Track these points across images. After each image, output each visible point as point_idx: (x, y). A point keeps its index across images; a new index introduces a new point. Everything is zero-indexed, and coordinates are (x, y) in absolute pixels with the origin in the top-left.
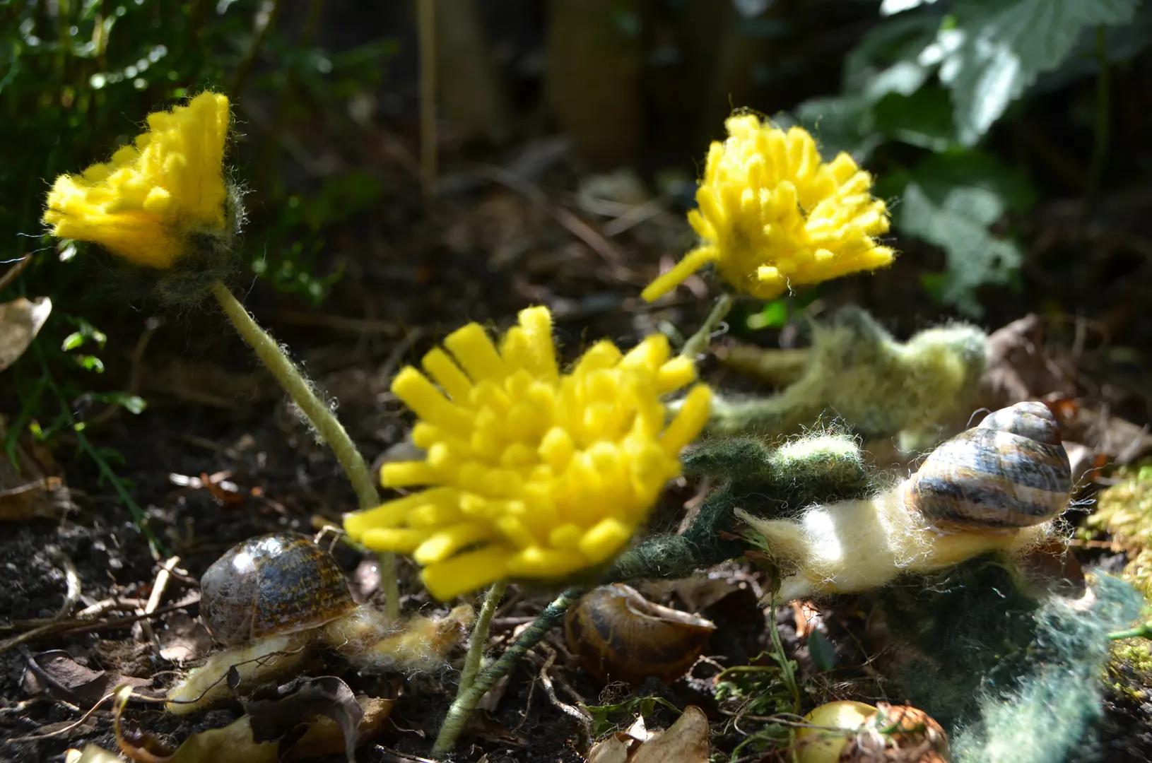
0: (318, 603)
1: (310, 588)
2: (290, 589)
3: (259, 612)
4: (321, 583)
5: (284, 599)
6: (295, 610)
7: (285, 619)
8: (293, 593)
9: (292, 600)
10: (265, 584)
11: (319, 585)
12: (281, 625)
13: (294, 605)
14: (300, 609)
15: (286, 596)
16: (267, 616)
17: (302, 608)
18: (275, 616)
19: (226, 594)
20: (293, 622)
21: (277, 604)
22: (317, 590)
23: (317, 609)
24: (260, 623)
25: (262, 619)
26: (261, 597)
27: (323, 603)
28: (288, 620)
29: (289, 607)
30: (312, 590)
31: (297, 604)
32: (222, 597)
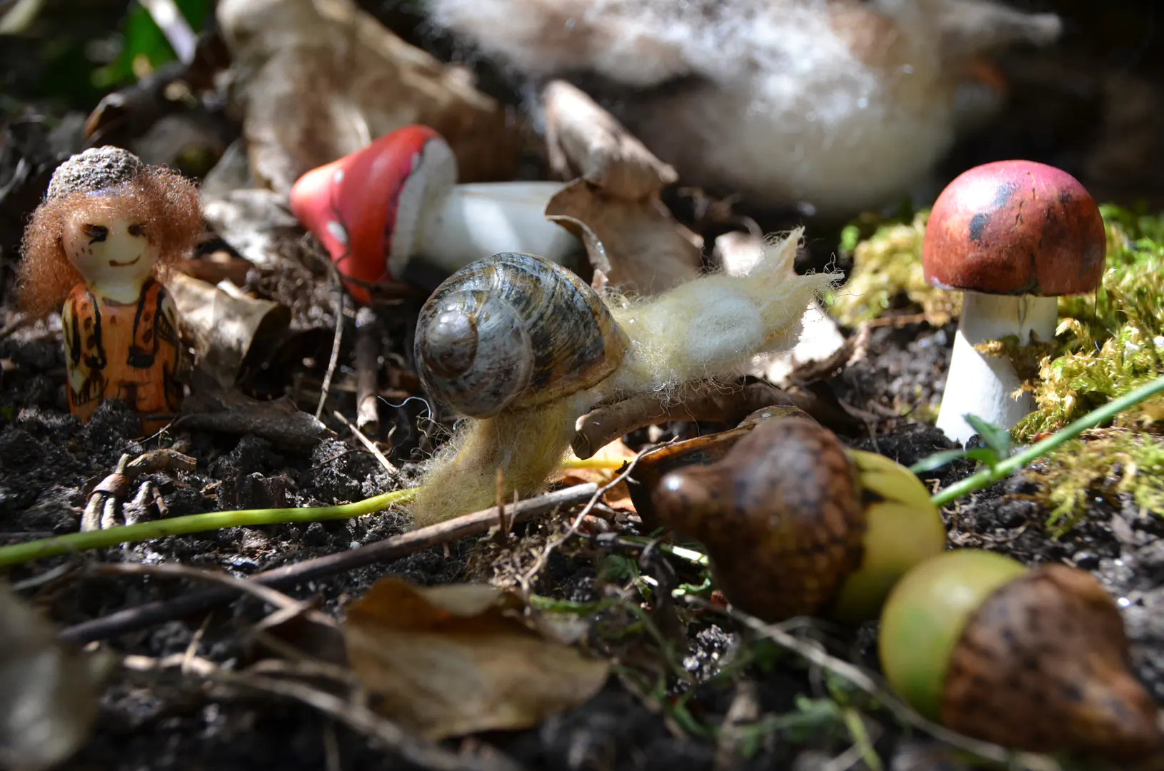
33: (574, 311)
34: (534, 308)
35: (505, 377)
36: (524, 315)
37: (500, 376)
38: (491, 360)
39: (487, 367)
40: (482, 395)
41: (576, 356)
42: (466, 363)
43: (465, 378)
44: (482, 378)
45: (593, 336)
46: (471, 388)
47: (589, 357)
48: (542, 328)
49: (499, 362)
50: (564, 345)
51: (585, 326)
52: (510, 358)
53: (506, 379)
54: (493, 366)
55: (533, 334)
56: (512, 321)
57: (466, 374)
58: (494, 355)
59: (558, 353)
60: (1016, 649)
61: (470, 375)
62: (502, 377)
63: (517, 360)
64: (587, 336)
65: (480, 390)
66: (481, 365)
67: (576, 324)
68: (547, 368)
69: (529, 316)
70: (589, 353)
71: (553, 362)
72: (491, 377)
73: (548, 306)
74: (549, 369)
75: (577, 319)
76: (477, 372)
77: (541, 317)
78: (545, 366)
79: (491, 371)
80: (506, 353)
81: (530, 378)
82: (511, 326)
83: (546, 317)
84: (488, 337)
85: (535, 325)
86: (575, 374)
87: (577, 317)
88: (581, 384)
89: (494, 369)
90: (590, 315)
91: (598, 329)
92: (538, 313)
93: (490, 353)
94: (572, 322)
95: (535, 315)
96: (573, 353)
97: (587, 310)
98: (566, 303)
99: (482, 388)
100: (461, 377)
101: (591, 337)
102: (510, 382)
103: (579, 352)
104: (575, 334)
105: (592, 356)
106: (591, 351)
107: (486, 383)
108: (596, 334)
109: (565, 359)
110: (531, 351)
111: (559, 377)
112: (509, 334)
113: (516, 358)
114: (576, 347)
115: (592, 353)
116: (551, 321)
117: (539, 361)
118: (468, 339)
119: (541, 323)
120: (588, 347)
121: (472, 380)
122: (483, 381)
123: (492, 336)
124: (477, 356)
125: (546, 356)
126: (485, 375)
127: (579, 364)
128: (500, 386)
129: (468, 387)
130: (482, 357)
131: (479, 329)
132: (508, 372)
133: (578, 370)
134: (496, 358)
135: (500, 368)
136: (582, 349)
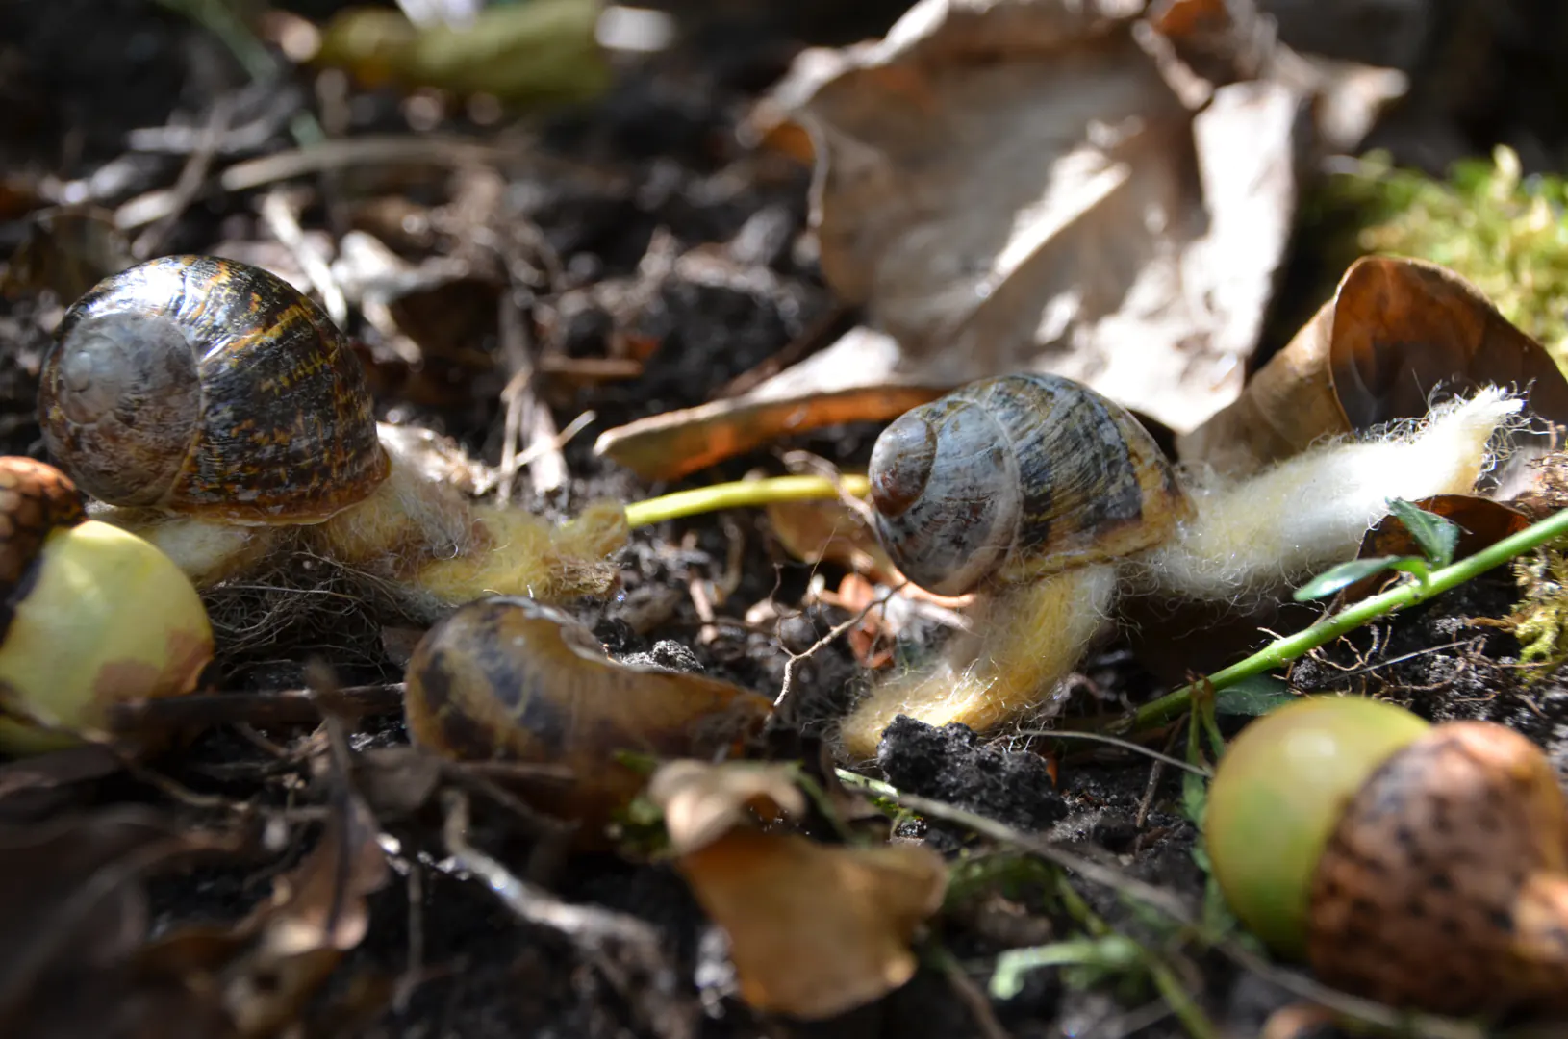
0: (325, 472)
1: (314, 438)
2: (273, 437)
3: (194, 469)
4: (337, 430)
5: (257, 455)
6: (278, 482)
7: (250, 495)
8: (279, 446)
9: (273, 462)
10: (216, 413)
11: (333, 432)
12: (238, 504)
13: (275, 471)
14: (287, 482)
15: (264, 451)
16: (211, 483)
17: (291, 481)
18: (227, 486)
19: (129, 422)
20: (265, 505)
21: (239, 465)
22: (327, 443)
23: (323, 484)
24: (191, 490)
25: (196, 482)
26: (206, 441)
27: (334, 473)
28: (256, 498)
29: (265, 475)
30: (317, 442)
31: (281, 471)
32: (120, 425)
33: (1095, 442)
34: (1031, 428)
35: (970, 515)
36: (1016, 433)
37: (963, 513)
38: (951, 486)
39: (945, 495)
40: (938, 542)
41: (1091, 507)
42: (915, 486)
43: (915, 511)
44: (937, 513)
45: (1123, 483)
46: (922, 530)
47: (1113, 514)
48: (1038, 454)
49: (963, 490)
50: (1072, 486)
51: (1111, 465)
52: (979, 488)
53: (973, 520)
54: (953, 496)
55: (1023, 462)
56: (994, 439)
57: (915, 505)
58: (954, 479)
59: (1061, 495)
60: (1417, 858)
61: (919, 508)
62: (967, 515)
63: (992, 493)
64: (1112, 480)
65: (936, 534)
66: (936, 492)
67: (1095, 457)
68: (1043, 518)
69: (1022, 435)
70: (1114, 507)
71: (1052, 509)
72: (950, 513)
73: (1054, 428)
74: (1049, 520)
75: (1097, 451)
76: (931, 503)
77: (1040, 440)
78: (1039, 514)
79: (950, 504)
80: (975, 479)
81: (1017, 530)
82: (990, 443)
83: (1047, 441)
84: (951, 453)
85: (1029, 449)
86: (1089, 535)
87: (1098, 449)
88: (1096, 552)
89: (955, 501)
90: (1122, 454)
91: (1134, 475)
92: (1036, 434)
93: (950, 476)
94: (1089, 455)
95: (1032, 435)
96: (1086, 500)
97: (1118, 446)
98: (1086, 428)
99: (938, 530)
100: (910, 511)
101: (1119, 483)
102: (980, 524)
103: (1096, 502)
104: (1092, 473)
105: (1118, 513)
106: (1118, 505)
107: (944, 522)
108: (1130, 481)
109: (1074, 506)
110: (1019, 486)
111: (1061, 536)
112: (983, 452)
113: (989, 491)
114: (1092, 492)
115: (1118, 509)
116: (1054, 446)
117: (1030, 504)
118: (919, 451)
119: (1038, 448)
120: (1112, 497)
121: (923, 515)
122: (938, 518)
123: (956, 450)
124: (931, 477)
125: (1040, 496)
126: (939, 509)
127: (1095, 522)
128: (965, 528)
129: (918, 527)
130: (938, 480)
131: (939, 440)
132: (976, 509)
133: (1093, 529)
134: (959, 483)
135: (964, 500)
136: (1101, 498)
